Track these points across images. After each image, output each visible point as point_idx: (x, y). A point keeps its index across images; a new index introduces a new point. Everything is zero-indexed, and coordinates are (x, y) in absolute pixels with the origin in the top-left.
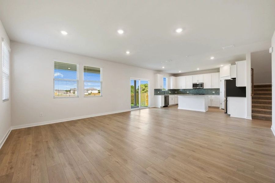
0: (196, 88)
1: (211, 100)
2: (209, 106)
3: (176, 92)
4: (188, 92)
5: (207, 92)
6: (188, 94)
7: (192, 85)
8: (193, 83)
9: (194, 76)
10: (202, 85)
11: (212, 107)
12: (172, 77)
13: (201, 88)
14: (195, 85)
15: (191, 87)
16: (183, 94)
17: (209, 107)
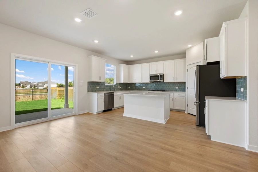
0: (154, 82)
1: (174, 100)
2: (170, 109)
3: (129, 87)
4: (144, 87)
5: (168, 87)
6: (145, 90)
7: (149, 77)
8: (150, 74)
9: (151, 63)
10: (162, 77)
11: (175, 109)
12: (123, 64)
13: (161, 81)
14: (152, 77)
15: (148, 80)
16: (138, 90)
17: (172, 110)
